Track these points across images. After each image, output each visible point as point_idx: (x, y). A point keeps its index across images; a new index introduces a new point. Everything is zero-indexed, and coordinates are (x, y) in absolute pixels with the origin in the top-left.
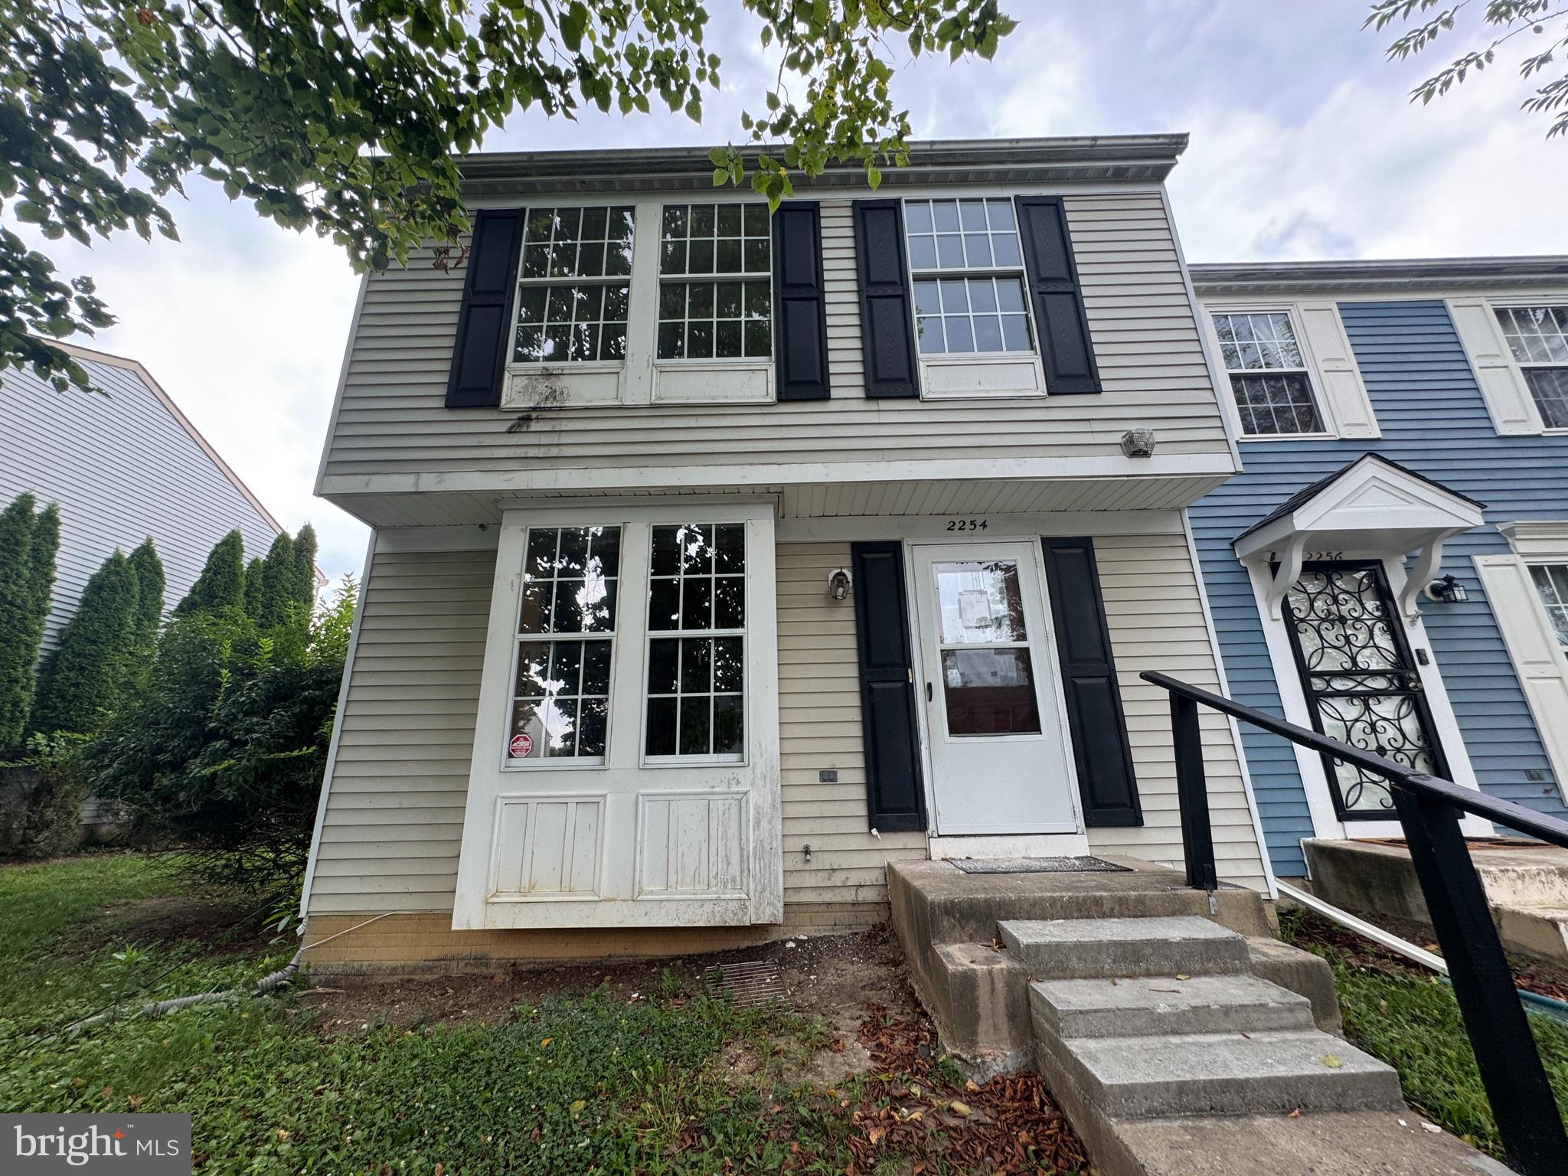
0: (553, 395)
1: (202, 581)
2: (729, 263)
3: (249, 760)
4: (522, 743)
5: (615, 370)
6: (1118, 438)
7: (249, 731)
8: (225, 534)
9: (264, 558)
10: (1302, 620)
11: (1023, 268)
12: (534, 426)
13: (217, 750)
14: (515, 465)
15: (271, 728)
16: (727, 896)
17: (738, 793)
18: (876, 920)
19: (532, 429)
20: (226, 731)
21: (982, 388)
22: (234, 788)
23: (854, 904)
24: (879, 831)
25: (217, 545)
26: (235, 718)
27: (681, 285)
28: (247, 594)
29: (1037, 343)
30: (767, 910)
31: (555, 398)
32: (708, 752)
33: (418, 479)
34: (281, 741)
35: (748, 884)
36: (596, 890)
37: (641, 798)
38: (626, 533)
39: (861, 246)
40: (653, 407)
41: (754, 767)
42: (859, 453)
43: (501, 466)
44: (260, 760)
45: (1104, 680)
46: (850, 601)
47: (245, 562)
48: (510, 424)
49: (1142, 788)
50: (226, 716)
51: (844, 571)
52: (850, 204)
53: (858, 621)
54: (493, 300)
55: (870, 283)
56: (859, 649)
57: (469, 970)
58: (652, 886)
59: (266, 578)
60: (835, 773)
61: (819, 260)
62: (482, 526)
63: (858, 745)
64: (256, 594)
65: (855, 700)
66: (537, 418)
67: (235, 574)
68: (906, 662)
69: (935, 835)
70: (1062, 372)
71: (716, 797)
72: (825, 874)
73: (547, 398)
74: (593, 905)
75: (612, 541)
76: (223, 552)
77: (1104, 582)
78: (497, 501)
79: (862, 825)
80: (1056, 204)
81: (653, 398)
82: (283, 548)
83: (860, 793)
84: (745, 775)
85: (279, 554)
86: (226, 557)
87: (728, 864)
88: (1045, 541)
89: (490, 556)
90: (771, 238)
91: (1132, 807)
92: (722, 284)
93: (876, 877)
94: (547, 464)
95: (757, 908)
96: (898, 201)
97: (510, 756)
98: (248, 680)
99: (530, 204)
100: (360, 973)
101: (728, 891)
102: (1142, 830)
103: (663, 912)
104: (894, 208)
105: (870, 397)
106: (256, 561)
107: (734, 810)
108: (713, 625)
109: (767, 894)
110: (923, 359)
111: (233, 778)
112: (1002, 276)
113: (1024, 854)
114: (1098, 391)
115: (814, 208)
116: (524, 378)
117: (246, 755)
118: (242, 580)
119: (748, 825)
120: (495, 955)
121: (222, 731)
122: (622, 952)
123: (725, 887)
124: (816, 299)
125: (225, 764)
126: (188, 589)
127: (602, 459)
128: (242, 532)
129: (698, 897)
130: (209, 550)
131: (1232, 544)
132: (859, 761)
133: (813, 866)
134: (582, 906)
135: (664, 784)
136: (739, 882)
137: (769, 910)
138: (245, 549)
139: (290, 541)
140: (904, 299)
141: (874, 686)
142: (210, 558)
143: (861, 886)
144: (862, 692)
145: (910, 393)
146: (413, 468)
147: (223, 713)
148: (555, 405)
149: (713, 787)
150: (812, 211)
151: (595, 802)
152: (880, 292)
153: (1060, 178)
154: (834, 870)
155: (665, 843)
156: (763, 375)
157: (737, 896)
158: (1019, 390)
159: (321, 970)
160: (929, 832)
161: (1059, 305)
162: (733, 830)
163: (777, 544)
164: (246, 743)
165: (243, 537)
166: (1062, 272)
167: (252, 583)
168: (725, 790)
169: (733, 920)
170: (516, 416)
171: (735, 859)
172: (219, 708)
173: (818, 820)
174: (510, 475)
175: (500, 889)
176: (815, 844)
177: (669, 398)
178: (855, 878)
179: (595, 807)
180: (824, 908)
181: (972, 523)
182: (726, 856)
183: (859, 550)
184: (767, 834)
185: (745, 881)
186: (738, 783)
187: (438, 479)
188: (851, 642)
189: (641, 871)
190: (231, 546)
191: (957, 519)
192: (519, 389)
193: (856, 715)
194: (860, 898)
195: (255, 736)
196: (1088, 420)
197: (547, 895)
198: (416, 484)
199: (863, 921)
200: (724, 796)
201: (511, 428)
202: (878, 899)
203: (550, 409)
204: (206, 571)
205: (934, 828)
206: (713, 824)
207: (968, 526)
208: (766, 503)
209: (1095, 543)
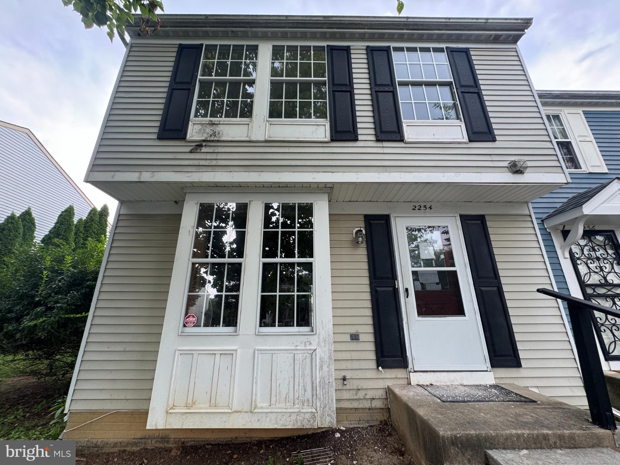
0: (214, 134)
1: (55, 227)
2: (306, 72)
3: (55, 318)
4: (191, 319)
5: (247, 123)
6: (506, 164)
7: (57, 302)
8: (66, 207)
9: (85, 218)
10: (579, 259)
11: (452, 80)
12: (204, 150)
13: (39, 312)
14: (193, 169)
15: (68, 301)
16: (304, 411)
17: (310, 350)
18: (382, 418)
19: (203, 151)
20: (44, 302)
21: (435, 137)
22: (46, 332)
23: (369, 409)
24: (383, 368)
25: (62, 212)
26: (50, 296)
27: (281, 83)
28: (76, 234)
29: (462, 116)
30: (327, 419)
31: (215, 136)
32: (293, 326)
33: (140, 175)
34: (73, 307)
35: (316, 403)
36: (230, 405)
37: (256, 352)
38: (251, 206)
39: (371, 68)
40: (266, 141)
41: (319, 335)
42: (374, 168)
43: (186, 169)
44: (61, 318)
45: (495, 289)
46: (364, 245)
47: (75, 220)
48: (191, 148)
49: (519, 346)
50: (45, 294)
51: (362, 229)
52: (365, 48)
53: (368, 255)
54: (184, 86)
55: (376, 85)
56: (369, 269)
58: (262, 404)
59: (85, 227)
60: (358, 335)
61: (350, 74)
62: (175, 202)
63: (370, 321)
64: (80, 234)
65: (368, 296)
66: (205, 146)
67: (70, 225)
68: (394, 277)
69: (412, 371)
70: (475, 130)
71: (299, 352)
72: (354, 392)
73: (211, 136)
74: (228, 415)
75: (243, 211)
76: (65, 215)
77: (492, 237)
78: (183, 188)
79: (373, 365)
80: (466, 51)
81: (266, 137)
82: (93, 214)
83: (371, 347)
84: (314, 339)
85: (92, 217)
86: (67, 218)
87: (305, 391)
88: (461, 216)
89: (178, 217)
90: (326, 62)
91: (515, 357)
92: (302, 83)
93: (380, 394)
94: (210, 169)
95: (321, 418)
96: (389, 47)
97: (184, 326)
98: (60, 276)
99: (206, 42)
101: (305, 407)
102: (520, 370)
103: (268, 419)
104: (387, 50)
105: (378, 140)
106: (81, 219)
107: (308, 360)
108: (297, 256)
109: (327, 409)
110: (405, 123)
111: (46, 326)
112: (442, 84)
113: (460, 382)
114: (494, 140)
115: (347, 49)
116: (199, 125)
117: (53, 315)
118: (74, 228)
119: (316, 369)
121: (42, 302)
123: (303, 405)
124: (350, 91)
125: (41, 320)
126: (48, 231)
127: (239, 168)
128: (74, 206)
129: (288, 410)
130: (59, 214)
131: (542, 221)
132: (370, 329)
133: (348, 387)
134: (222, 415)
135: (269, 345)
136: (311, 402)
137: (328, 419)
138: (75, 213)
139: (97, 211)
140: (394, 94)
141: (378, 289)
142: (59, 217)
143: (374, 399)
144: (371, 292)
145: (399, 139)
146: (139, 169)
147: (44, 292)
148: (215, 139)
149: (296, 346)
150: (347, 50)
151: (230, 354)
152: (382, 89)
153: (468, 39)
154: (359, 390)
155: (270, 379)
156: (323, 127)
157: (310, 410)
158: (454, 139)
160: (409, 369)
161: (472, 99)
162: (308, 371)
163: (330, 215)
164: (54, 308)
165: (75, 208)
166: (472, 83)
167: (79, 229)
168: (303, 348)
169: (307, 425)
170: (194, 144)
171: (309, 388)
172: (42, 290)
173: (350, 362)
174: (190, 174)
175: (175, 404)
176: (349, 375)
177: (275, 137)
178: (370, 395)
179: (231, 356)
180: (353, 411)
181: (425, 206)
182: (304, 386)
183: (369, 219)
184: (326, 374)
185: (314, 401)
186: (310, 344)
187: (152, 175)
188: (365, 266)
189: (256, 395)
190: (69, 212)
191: (417, 205)
192: (197, 130)
193: (369, 304)
194: (373, 406)
195: (58, 305)
196: (490, 155)
197: (202, 408)
198: (140, 178)
199: (375, 419)
200: (303, 352)
201: (192, 150)
202: (382, 406)
203: (213, 141)
204: (56, 223)
205: (412, 367)
206: (297, 367)
207: (422, 208)
208: (323, 193)
209: (487, 218)
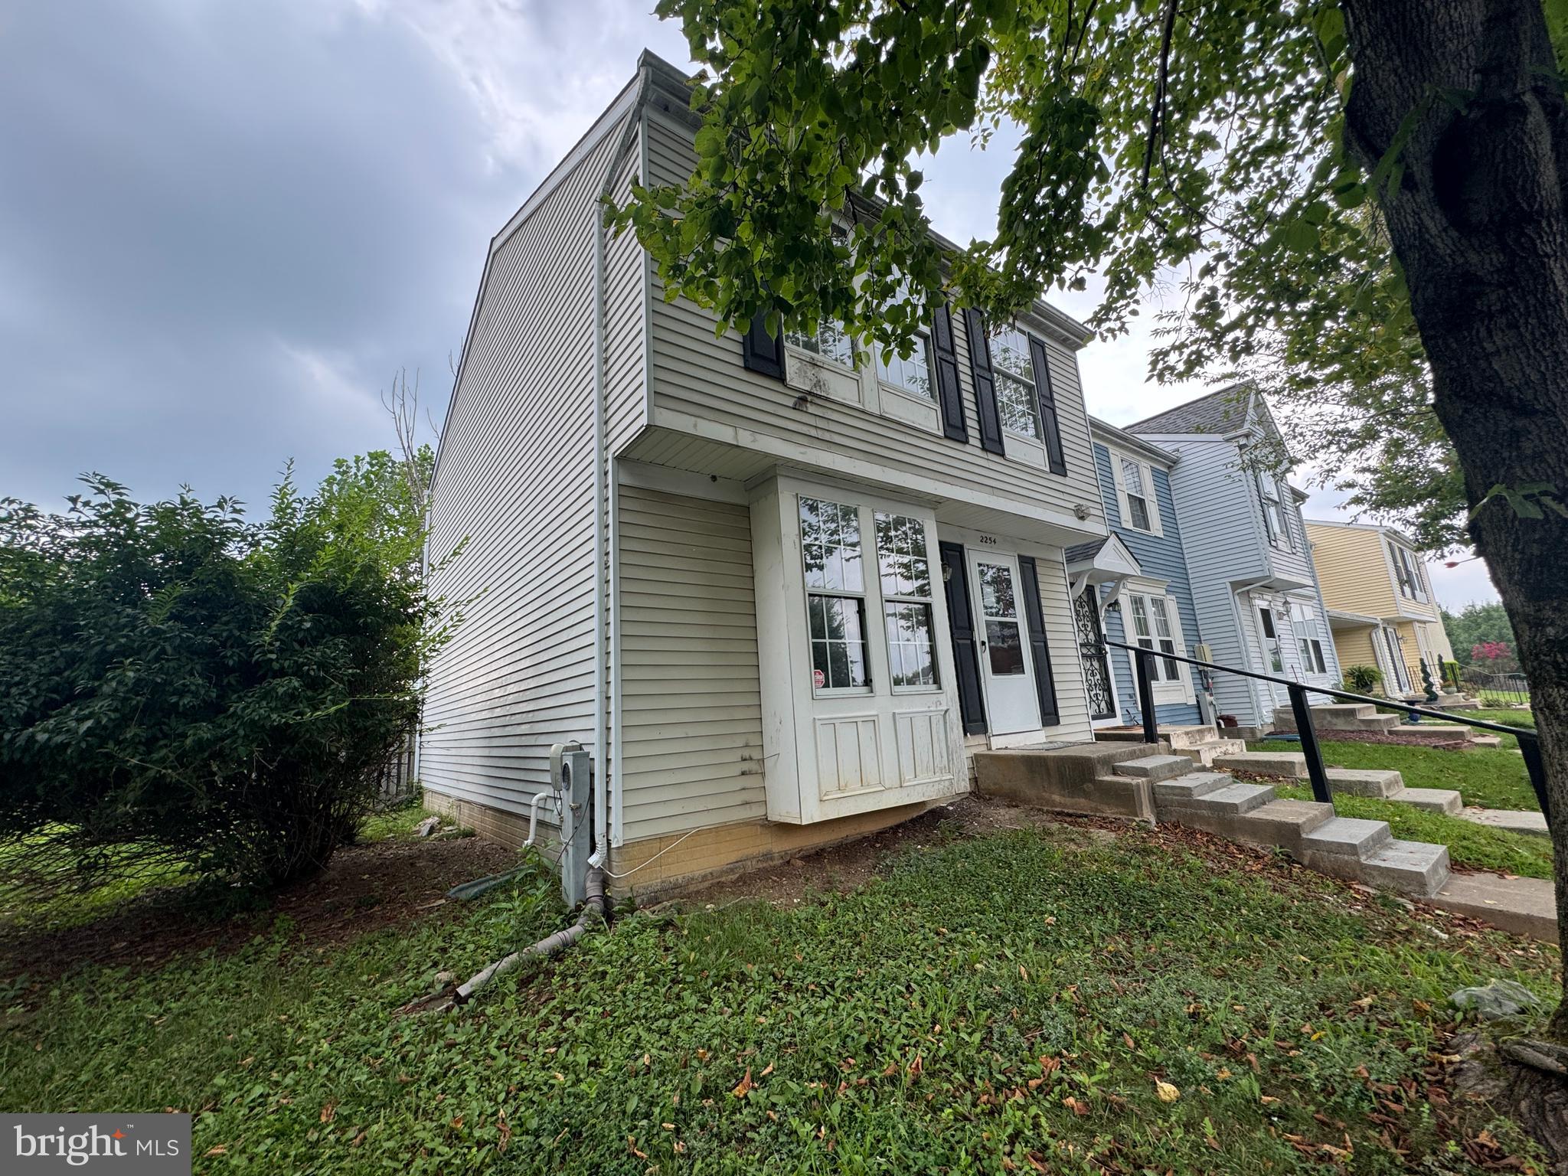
0: (818, 383)
4: (818, 676)
5: (854, 377)
6: (1070, 506)
11: (1035, 383)
12: (810, 408)
14: (805, 441)
16: (944, 778)
17: (942, 710)
19: (809, 411)
21: (1026, 458)
24: (970, 734)
29: (1043, 437)
30: (962, 784)
31: (821, 387)
33: (738, 434)
36: (882, 782)
37: (896, 716)
39: (971, 335)
40: (882, 417)
41: (947, 693)
42: (985, 487)
43: (795, 438)
48: (795, 401)
49: (1058, 704)
55: (977, 365)
57: (760, 866)
58: (909, 776)
61: (952, 335)
62: (714, 478)
66: (811, 402)
68: (971, 628)
69: (991, 733)
70: (1053, 459)
71: (932, 714)
73: (815, 385)
78: (775, 467)
80: (1042, 345)
81: (882, 411)
84: (943, 699)
87: (942, 758)
88: (1020, 556)
91: (1056, 715)
95: (957, 784)
100: (676, 886)
101: (944, 775)
102: (1060, 726)
103: (916, 793)
105: (982, 449)
107: (941, 723)
109: (961, 774)
110: (1004, 431)
112: (1025, 385)
114: (1066, 475)
116: (798, 361)
120: (776, 850)
122: (853, 832)
123: (942, 772)
124: (954, 365)
129: (932, 780)
134: (875, 795)
140: (992, 383)
141: (959, 641)
146: (730, 420)
148: (821, 393)
149: (929, 707)
151: (872, 720)
152: (983, 374)
156: (936, 414)
157: (948, 777)
158: (1040, 465)
159: (641, 891)
161: (1049, 416)
162: (942, 735)
166: (1048, 394)
168: (935, 708)
169: (947, 792)
170: (797, 395)
171: (945, 754)
177: (889, 414)
179: (872, 724)
181: (990, 539)
182: (941, 752)
186: (940, 704)
187: (752, 438)
189: (903, 767)
191: (984, 536)
192: (796, 370)
198: (736, 439)
200: (936, 713)
201: (796, 405)
203: (819, 396)
205: (991, 730)
207: (989, 541)
209: (1037, 562)
